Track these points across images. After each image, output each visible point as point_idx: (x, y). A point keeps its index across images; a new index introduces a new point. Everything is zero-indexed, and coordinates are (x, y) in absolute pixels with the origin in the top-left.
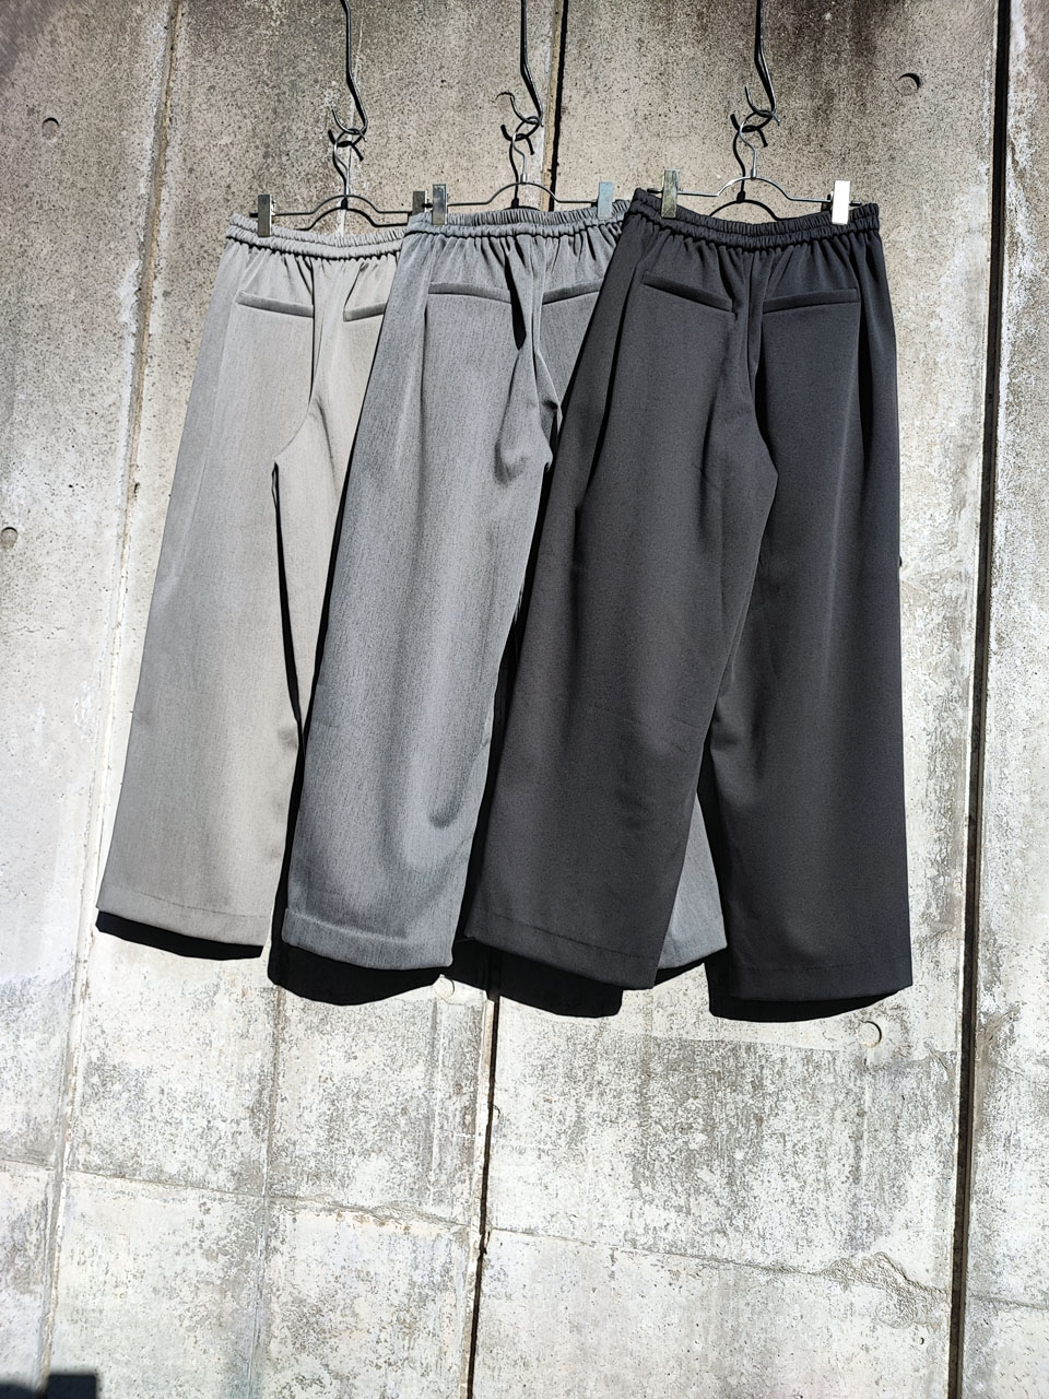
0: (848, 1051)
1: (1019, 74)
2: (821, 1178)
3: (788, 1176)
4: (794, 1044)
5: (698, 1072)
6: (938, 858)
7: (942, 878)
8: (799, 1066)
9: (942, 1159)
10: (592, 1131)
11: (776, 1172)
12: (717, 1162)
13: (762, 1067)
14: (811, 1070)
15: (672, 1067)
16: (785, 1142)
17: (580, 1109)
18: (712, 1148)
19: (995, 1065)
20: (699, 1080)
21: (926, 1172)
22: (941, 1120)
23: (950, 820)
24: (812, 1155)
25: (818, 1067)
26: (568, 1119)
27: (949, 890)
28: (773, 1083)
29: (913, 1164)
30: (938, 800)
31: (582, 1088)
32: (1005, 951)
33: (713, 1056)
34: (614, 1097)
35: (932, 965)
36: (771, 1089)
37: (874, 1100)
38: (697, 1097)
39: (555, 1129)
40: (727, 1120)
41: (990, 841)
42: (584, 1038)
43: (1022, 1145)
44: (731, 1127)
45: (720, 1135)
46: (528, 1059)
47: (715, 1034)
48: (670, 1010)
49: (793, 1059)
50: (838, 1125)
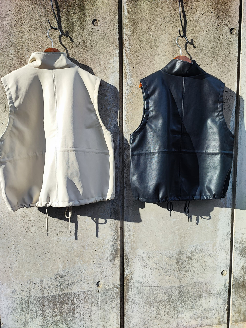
0: (95, 289)
1: (126, 23)
2: (90, 319)
3: (82, 321)
4: (81, 291)
5: (57, 302)
6: (114, 240)
7: (115, 244)
8: (83, 295)
9: (118, 309)
10: (30, 322)
11: (79, 321)
12: (64, 322)
13: (73, 297)
14: (86, 295)
15: (50, 303)
16: (80, 313)
17: (26, 318)
18: (63, 319)
19: (128, 285)
20: (57, 304)
21: (114, 313)
22: (117, 300)
23: (116, 230)
24: (87, 315)
25: (88, 294)
26: (23, 321)
27: (117, 247)
28: (77, 301)
29: (111, 312)
30: (113, 225)
31: (26, 312)
32: (130, 259)
33: (61, 298)
34: (35, 313)
35: (114, 265)
36: (76, 302)
37: (101, 299)
38: (57, 308)
39: (19, 324)
40: (65, 312)
41: (126, 234)
42: (25, 300)
43: (135, 302)
44: (67, 313)
45: (64, 316)
46: (9, 308)
47: (61, 292)
48: (48, 289)
49: (81, 294)
50: (93, 307)
